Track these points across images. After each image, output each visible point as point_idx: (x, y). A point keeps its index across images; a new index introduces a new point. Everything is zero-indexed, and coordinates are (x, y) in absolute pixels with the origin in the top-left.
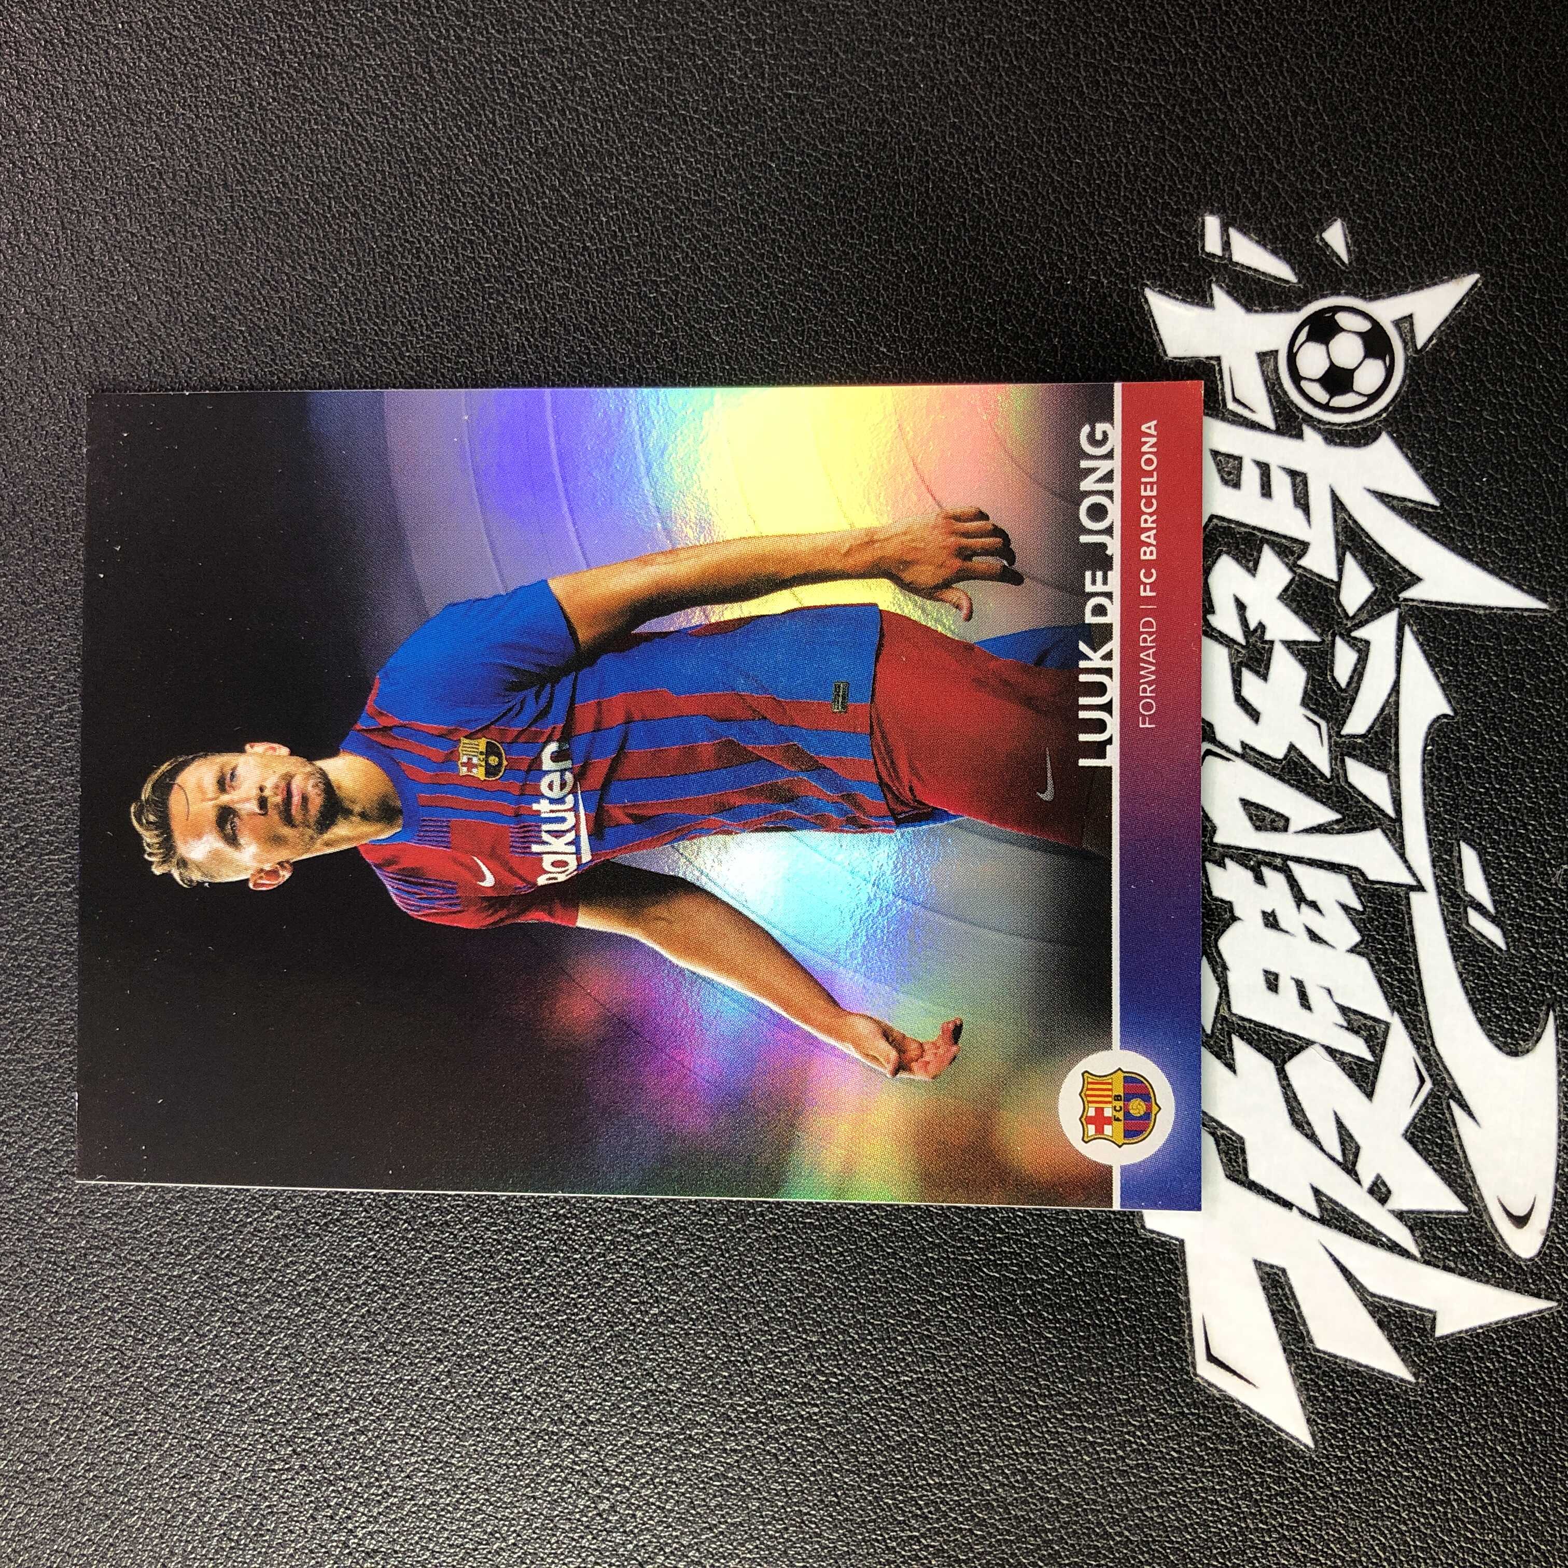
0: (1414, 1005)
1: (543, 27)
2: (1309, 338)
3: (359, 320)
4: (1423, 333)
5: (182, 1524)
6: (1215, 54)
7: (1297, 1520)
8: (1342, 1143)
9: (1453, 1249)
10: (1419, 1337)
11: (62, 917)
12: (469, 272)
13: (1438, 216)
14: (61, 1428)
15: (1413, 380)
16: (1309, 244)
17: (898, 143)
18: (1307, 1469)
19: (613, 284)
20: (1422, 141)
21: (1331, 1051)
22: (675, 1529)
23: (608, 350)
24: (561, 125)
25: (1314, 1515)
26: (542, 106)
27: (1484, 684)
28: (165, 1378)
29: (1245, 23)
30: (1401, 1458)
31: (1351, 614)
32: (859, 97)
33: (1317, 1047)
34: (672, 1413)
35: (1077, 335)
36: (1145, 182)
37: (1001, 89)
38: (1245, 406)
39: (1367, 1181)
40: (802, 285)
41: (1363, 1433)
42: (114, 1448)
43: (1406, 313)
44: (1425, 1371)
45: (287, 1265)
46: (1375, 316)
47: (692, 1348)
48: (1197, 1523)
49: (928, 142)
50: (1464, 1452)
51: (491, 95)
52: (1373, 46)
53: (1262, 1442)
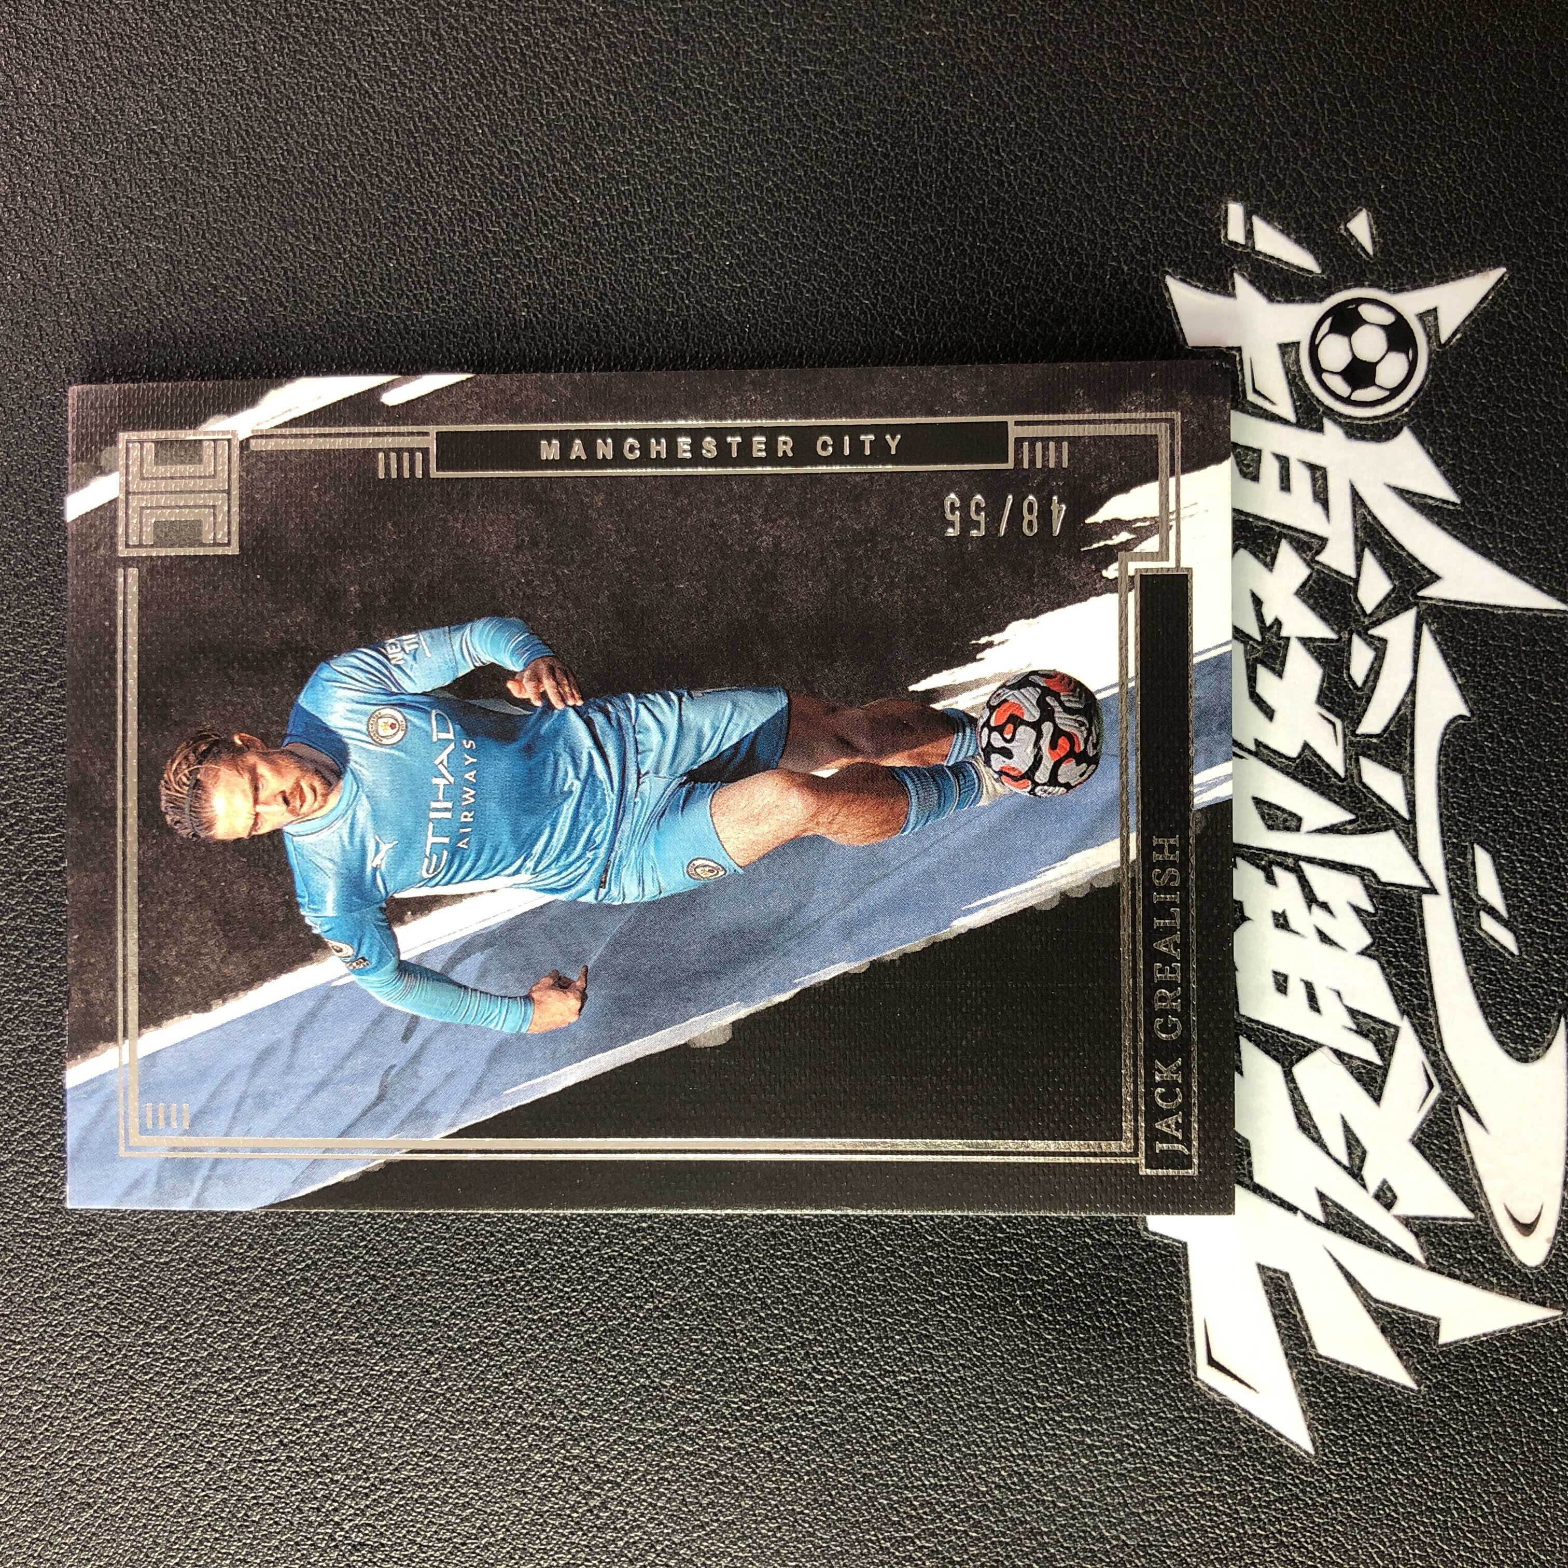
0: (1424, 1009)
2: (1332, 330)
3: (363, 293)
4: (1447, 327)
5: (166, 1513)
6: (1241, 37)
7: (1295, 1528)
8: (1349, 1148)
9: (1459, 1256)
10: (1422, 1344)
11: (51, 896)
12: (477, 245)
13: (1464, 208)
14: (44, 1415)
15: (1436, 375)
16: (1333, 234)
17: (917, 122)
18: (1307, 1476)
19: (624, 260)
20: (1450, 131)
21: (1339, 1054)
22: (666, 1527)
23: (618, 328)
24: (573, 96)
25: (1313, 1522)
26: (555, 79)
27: (1501, 685)
28: (151, 1366)
29: (1273, 6)
30: (1402, 1465)
31: (1369, 609)
32: (878, 74)
33: (1325, 1050)
34: (665, 1409)
35: (1096, 322)
36: (1167, 167)
37: (1024, 69)
38: (1265, 398)
39: (1373, 1186)
40: (817, 264)
41: (1363, 1440)
42: (98, 1437)
43: (1431, 307)
44: (1427, 1378)
45: (276, 1255)
46: (1399, 310)
47: (686, 1344)
48: (1194, 1528)
49: (947, 122)
50: (1465, 1459)
51: (503, 65)
52: (1402, 33)
53: (1261, 1448)
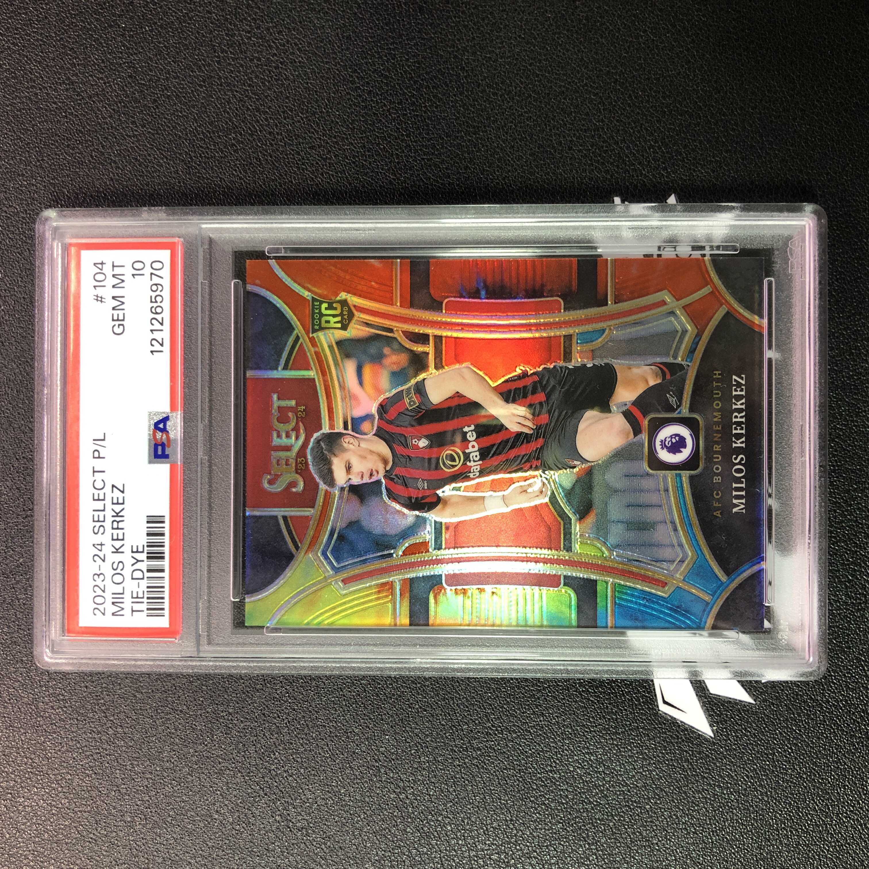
1: (310, 137)
6: (611, 124)
7: (709, 769)
10: (755, 683)
17: (474, 176)
18: (711, 746)
20: (706, 155)
22: (435, 803)
24: (322, 181)
25: (717, 766)
26: (312, 173)
29: (623, 109)
30: (752, 737)
32: (455, 157)
34: (429, 751)
36: (586, 185)
37: (518, 148)
41: (734, 728)
44: (759, 698)
47: (435, 721)
48: (666, 775)
49: (488, 175)
50: (779, 731)
51: (289, 169)
52: (681, 115)
53: (691, 737)
